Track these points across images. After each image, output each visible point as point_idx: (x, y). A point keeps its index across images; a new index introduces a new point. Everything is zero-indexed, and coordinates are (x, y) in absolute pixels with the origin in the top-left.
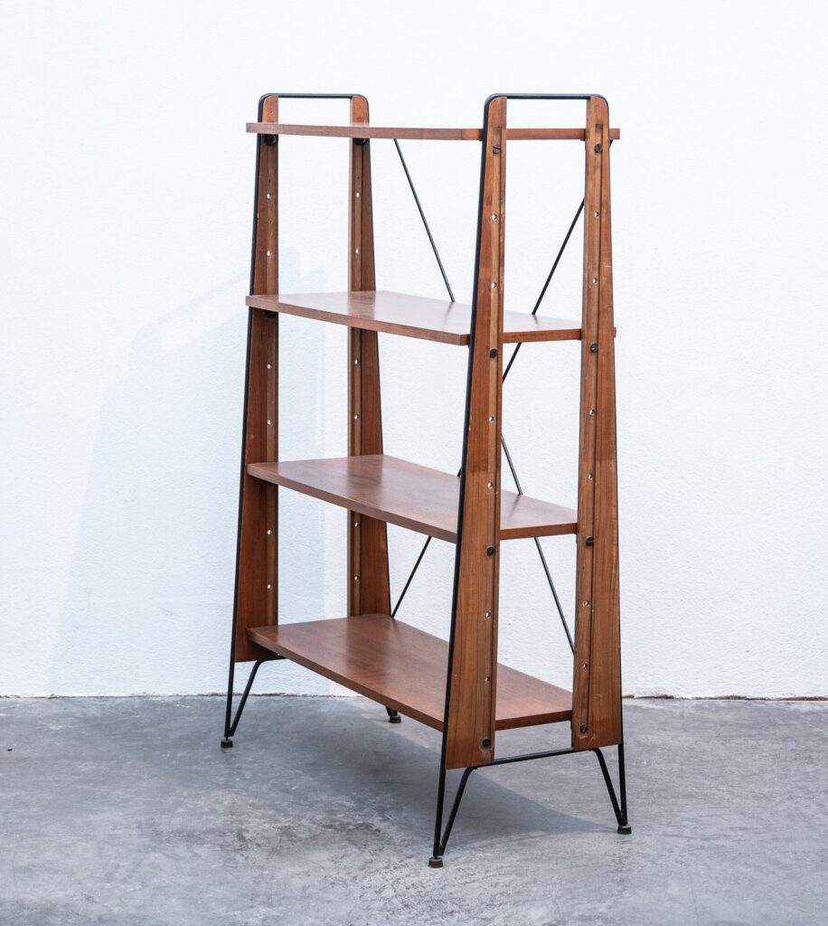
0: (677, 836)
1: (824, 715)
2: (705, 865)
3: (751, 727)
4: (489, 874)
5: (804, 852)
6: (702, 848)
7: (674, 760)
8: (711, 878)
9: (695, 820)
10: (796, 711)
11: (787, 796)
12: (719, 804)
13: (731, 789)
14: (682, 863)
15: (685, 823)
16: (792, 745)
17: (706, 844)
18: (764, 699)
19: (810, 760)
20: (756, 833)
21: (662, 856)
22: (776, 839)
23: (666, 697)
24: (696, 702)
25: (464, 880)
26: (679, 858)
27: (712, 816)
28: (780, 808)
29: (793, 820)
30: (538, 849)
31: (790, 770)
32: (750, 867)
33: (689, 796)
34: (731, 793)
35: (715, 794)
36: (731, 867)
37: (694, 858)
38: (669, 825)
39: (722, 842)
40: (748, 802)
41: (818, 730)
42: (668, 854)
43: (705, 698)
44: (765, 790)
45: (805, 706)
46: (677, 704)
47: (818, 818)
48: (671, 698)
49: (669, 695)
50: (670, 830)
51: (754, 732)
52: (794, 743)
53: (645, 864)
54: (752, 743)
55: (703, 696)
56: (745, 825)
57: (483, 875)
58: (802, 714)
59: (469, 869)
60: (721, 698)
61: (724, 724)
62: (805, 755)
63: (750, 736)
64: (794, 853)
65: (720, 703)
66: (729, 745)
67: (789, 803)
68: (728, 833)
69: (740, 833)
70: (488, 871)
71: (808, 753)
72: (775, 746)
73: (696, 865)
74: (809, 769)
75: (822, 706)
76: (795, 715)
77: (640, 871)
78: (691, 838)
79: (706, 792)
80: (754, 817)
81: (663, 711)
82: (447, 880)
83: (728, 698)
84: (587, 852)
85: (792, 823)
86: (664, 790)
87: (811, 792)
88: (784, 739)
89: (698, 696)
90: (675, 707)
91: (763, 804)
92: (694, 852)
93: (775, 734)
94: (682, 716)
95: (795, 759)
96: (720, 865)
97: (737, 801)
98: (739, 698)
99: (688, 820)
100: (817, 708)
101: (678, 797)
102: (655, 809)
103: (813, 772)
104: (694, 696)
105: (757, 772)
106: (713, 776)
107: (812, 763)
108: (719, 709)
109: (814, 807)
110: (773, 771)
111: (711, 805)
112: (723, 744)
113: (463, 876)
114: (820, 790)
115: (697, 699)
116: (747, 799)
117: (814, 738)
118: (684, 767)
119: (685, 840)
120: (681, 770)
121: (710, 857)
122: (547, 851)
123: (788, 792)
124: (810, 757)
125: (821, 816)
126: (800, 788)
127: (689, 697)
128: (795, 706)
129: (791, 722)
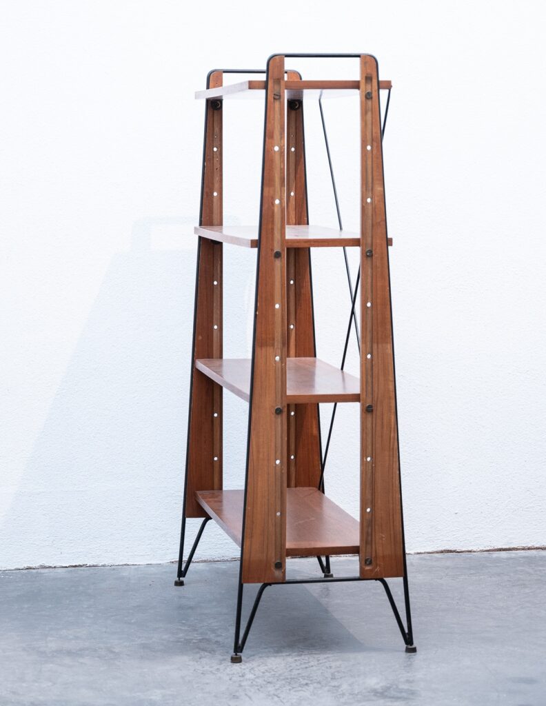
3: (469, 569)
16: (506, 578)
18: (470, 551)
25: (304, 666)
41: (521, 568)
43: (425, 553)
45: (503, 554)
51: (472, 572)
52: (507, 576)
54: (475, 578)
55: (422, 551)
60: (437, 552)
61: (448, 568)
63: (471, 574)
66: (458, 580)
72: (494, 579)
75: (516, 554)
76: (498, 560)
82: (290, 666)
83: (442, 552)
88: (499, 575)
93: (489, 572)
98: (451, 551)
100: (513, 555)
104: (416, 552)
108: (438, 559)
112: (453, 580)
113: (301, 664)
115: (418, 553)
117: (521, 573)
124: (524, 584)
128: (496, 554)
129: (498, 565)
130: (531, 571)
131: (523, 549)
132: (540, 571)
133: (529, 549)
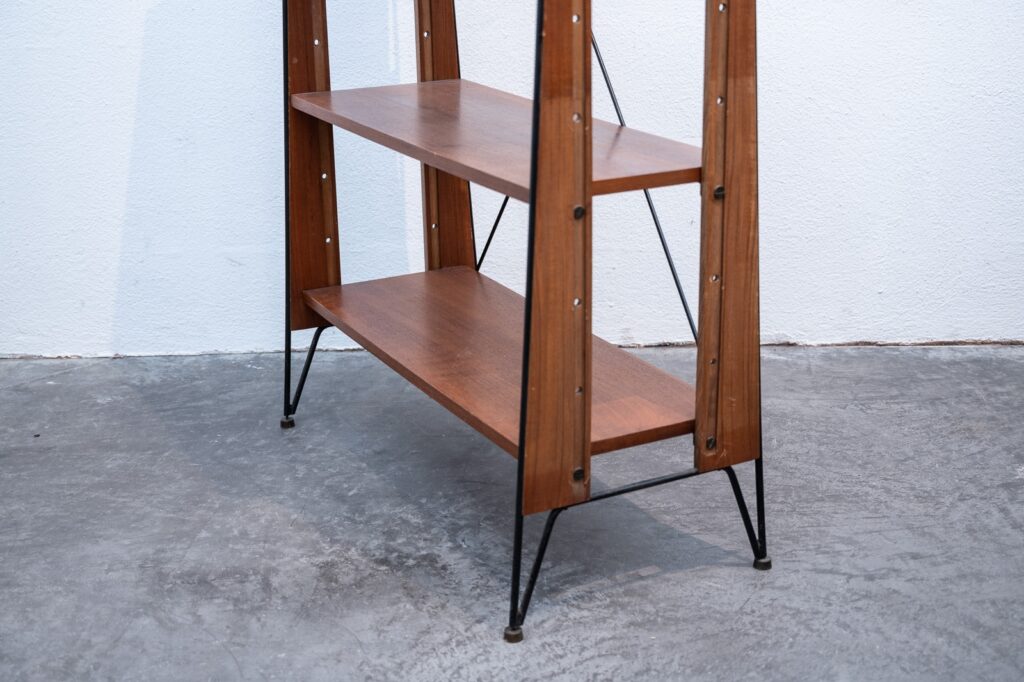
0: (831, 572)
1: (969, 365)
2: (878, 631)
3: (891, 385)
4: (586, 654)
5: (1005, 600)
6: (867, 596)
7: (809, 437)
8: (892, 658)
9: (849, 541)
10: (937, 359)
11: (957, 494)
12: (876, 511)
13: (886, 484)
14: (846, 626)
15: (839, 547)
16: (943, 410)
17: (873, 587)
18: (898, 345)
19: (970, 435)
20: (934, 564)
21: (817, 613)
22: (963, 576)
23: (789, 345)
24: (822, 351)
26: (842, 619)
27: (871, 532)
28: (955, 516)
29: (976, 539)
30: (651, 602)
31: (951, 451)
32: (940, 634)
33: (836, 498)
34: (888, 491)
35: (867, 493)
36: (916, 636)
37: (859, 616)
38: (818, 550)
39: (893, 583)
40: (911, 506)
41: (968, 387)
42: (824, 609)
43: (832, 345)
44: (928, 485)
46: (801, 353)
47: (1008, 535)
48: (794, 345)
49: (792, 341)
50: (822, 561)
51: (895, 392)
52: (945, 407)
53: (796, 630)
54: (896, 408)
55: (829, 343)
56: (915, 550)
57: (577, 657)
58: (944, 364)
59: (558, 644)
60: (849, 344)
61: (859, 380)
62: (962, 426)
63: (892, 397)
64: (993, 603)
65: (849, 350)
66: (869, 411)
67: (963, 506)
68: (898, 564)
69: (912, 563)
70: (583, 649)
71: (965, 423)
72: (925, 412)
73: (867, 631)
74: (974, 448)
75: (963, 352)
76: (934, 366)
77: (791, 646)
78: (851, 576)
79: (855, 489)
80: (924, 534)
81: (786, 363)
83: (857, 344)
84: (718, 608)
85: (975, 544)
86: (803, 487)
87: (987, 488)
88: (933, 401)
89: (824, 343)
90: (799, 357)
91: (931, 511)
92: (860, 604)
93: (919, 395)
94: (809, 370)
95: (952, 433)
96: (898, 630)
97: (897, 504)
98: (869, 344)
99: (842, 540)
101: (822, 500)
102: (795, 520)
103: (979, 452)
104: (820, 342)
105: (912, 454)
106: (860, 462)
107: (974, 438)
108: (849, 359)
109: (997, 515)
110: (930, 452)
111: (865, 513)
112: (861, 409)
114: (997, 483)
115: (823, 345)
116: (910, 501)
117: (967, 400)
118: (823, 448)
119: (843, 579)
120: (820, 452)
121: (882, 615)
122: (662, 605)
123: (959, 488)
124: (969, 429)
125: (1009, 530)
126: (971, 481)
127: (814, 343)
128: (934, 353)
129: (935, 376)
130: (981, 394)
131: (975, 343)
132: (996, 394)
133: (983, 343)
